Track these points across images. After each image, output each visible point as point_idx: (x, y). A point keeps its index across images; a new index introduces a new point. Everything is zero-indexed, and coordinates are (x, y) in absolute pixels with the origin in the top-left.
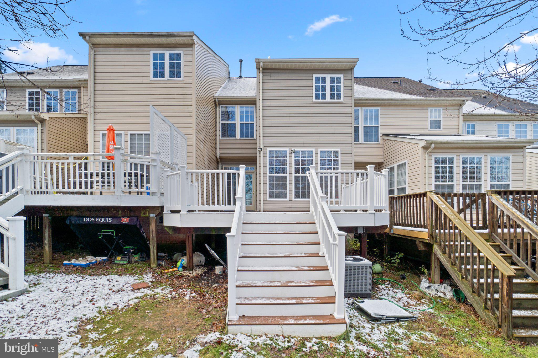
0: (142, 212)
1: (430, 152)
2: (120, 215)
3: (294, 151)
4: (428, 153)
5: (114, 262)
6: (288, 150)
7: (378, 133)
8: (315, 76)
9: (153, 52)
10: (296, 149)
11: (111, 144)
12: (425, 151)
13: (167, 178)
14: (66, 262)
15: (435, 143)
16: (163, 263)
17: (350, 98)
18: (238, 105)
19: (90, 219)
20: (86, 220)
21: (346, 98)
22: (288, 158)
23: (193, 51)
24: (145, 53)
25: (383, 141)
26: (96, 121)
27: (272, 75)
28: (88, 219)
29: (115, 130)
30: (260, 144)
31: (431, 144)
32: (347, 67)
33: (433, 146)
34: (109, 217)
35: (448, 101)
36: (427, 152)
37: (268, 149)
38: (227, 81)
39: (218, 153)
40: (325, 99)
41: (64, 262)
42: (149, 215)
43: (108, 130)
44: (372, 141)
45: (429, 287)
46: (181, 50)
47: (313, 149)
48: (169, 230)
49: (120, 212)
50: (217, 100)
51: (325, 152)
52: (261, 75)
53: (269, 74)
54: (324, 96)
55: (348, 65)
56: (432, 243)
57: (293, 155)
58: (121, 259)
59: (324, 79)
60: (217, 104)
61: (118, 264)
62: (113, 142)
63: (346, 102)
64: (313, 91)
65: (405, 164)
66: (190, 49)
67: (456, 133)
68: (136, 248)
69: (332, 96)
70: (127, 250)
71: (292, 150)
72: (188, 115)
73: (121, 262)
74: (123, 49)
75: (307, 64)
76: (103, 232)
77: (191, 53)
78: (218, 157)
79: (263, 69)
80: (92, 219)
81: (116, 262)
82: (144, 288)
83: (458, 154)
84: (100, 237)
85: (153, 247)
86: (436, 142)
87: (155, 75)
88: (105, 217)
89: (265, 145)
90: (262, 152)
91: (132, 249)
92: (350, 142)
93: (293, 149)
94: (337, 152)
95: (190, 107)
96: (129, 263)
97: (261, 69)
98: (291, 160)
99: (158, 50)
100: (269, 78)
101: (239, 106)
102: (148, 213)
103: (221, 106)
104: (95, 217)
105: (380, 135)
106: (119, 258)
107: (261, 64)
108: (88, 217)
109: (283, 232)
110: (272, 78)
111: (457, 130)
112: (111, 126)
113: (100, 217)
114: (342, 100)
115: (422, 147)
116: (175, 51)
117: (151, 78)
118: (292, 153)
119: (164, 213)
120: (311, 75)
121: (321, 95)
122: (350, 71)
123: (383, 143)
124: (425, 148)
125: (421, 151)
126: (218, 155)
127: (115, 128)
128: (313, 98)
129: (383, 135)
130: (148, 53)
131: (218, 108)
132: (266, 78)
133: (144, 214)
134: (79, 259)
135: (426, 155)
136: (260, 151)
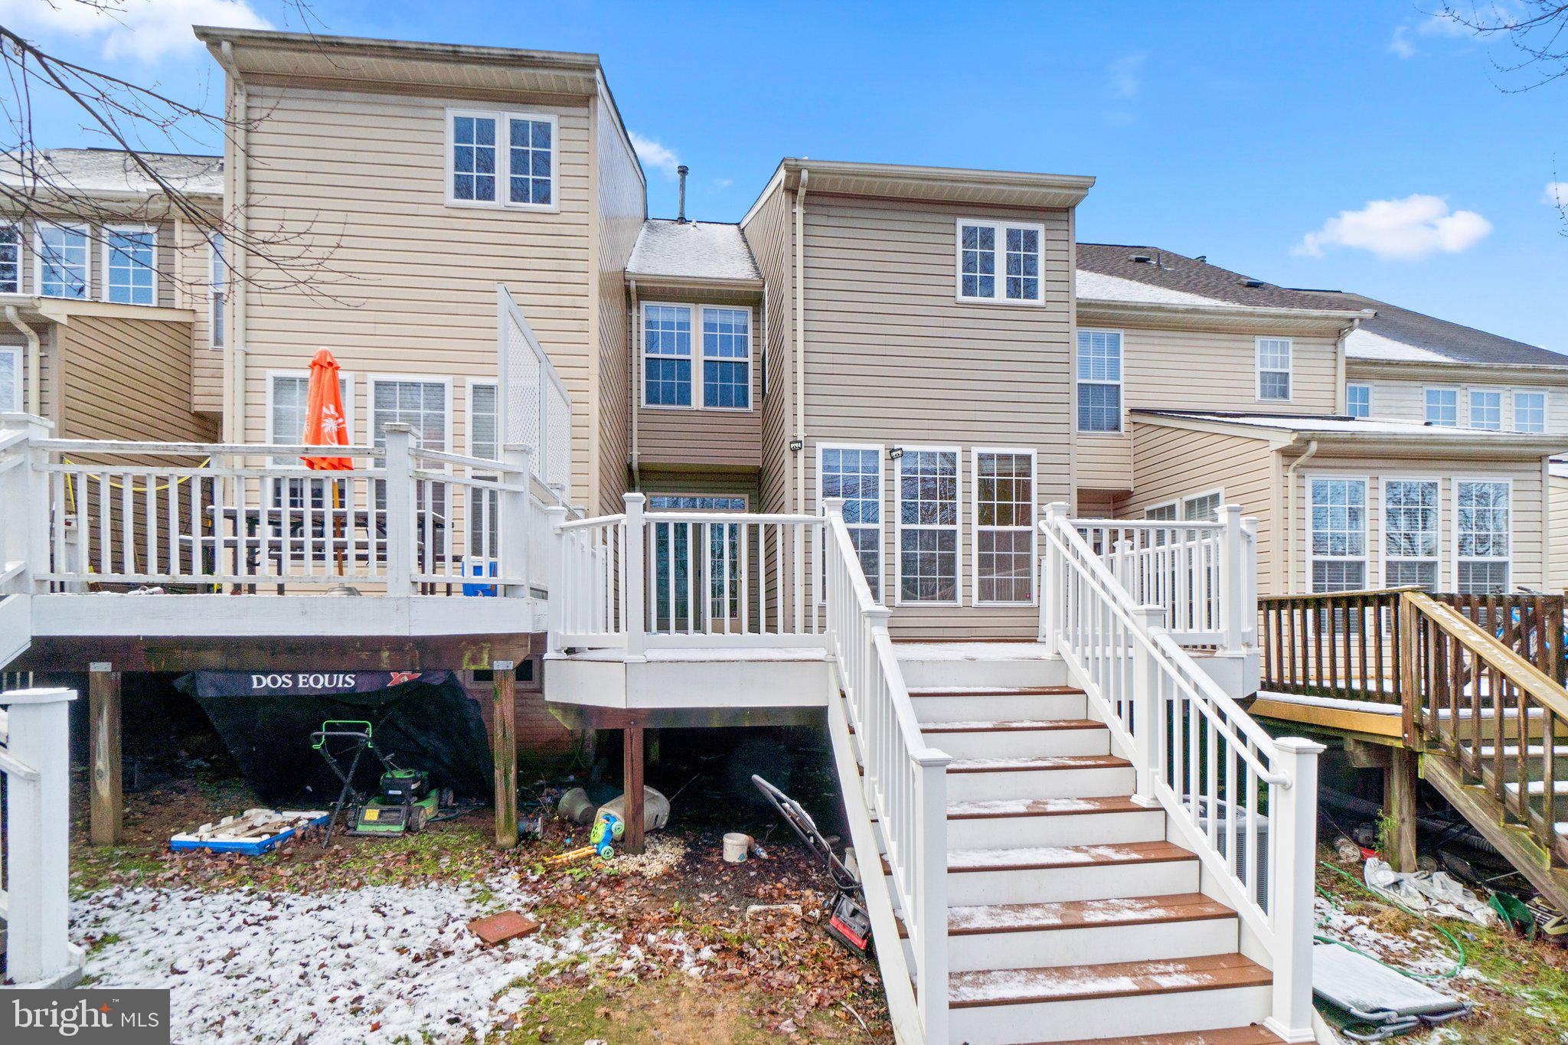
0: (467, 656)
1: (1302, 466)
2: (385, 665)
3: (900, 452)
4: (1295, 469)
5: (355, 829)
6: (880, 447)
7: (1118, 404)
8: (962, 222)
9: (455, 111)
10: (907, 448)
11: (327, 416)
12: (1286, 461)
13: (559, 536)
14: (181, 837)
15: (1321, 441)
16: (538, 829)
17: (1063, 297)
18: (697, 303)
19: (274, 681)
20: (261, 683)
21: (1054, 297)
22: (882, 475)
23: (592, 118)
24: (430, 113)
25: (1132, 428)
26: (253, 336)
27: (833, 212)
28: (267, 681)
29: (338, 368)
30: (795, 424)
31: (1308, 442)
32: (1056, 204)
33: (1314, 446)
34: (346, 673)
36: (1294, 465)
37: (821, 446)
38: (644, 230)
39: (635, 453)
40: (991, 294)
41: (174, 838)
42: (490, 664)
43: (314, 364)
44: (1102, 429)
45: (1397, 884)
46: (550, 113)
47: (957, 449)
48: (564, 717)
49: (386, 654)
50: (633, 284)
51: (991, 457)
52: (799, 210)
53: (825, 210)
54: (988, 286)
55: (1056, 197)
56: (1418, 750)
57: (898, 464)
58: (380, 816)
59: (988, 237)
60: (634, 297)
61: (374, 838)
62: (332, 407)
63: (1051, 307)
64: (955, 271)
65: (1215, 498)
66: (583, 111)
68: (425, 774)
69: (1014, 288)
70: (393, 783)
71: (893, 450)
72: (575, 325)
73: (382, 829)
74: (348, 95)
75: (944, 184)
76: (330, 727)
77: (583, 123)
78: (635, 465)
79: (808, 194)
80: (284, 681)
81: (361, 828)
82: (521, 936)
83: (1375, 473)
84: (317, 746)
85: (506, 775)
86: (1322, 438)
87: (463, 189)
88: (331, 673)
89: (816, 431)
90: (801, 454)
91: (415, 780)
92: (1063, 428)
93: (896, 447)
94: (1028, 458)
95: (580, 301)
96: (408, 829)
97: (802, 192)
98: (890, 480)
99: (474, 108)
100: (823, 221)
101: (702, 307)
102: (486, 656)
103: (644, 304)
104: (294, 673)
105: (1124, 411)
106: (372, 814)
107: (805, 175)
108: (266, 673)
110: (833, 222)
111: (1330, 403)
112: (325, 353)
113: (311, 673)
114: (1040, 301)
115: (1278, 451)
116: (531, 116)
117: (450, 198)
118: (893, 459)
119: (546, 656)
120: (949, 219)
121: (978, 281)
122: (1064, 216)
123: (1132, 435)
124: (1288, 454)
125: (1274, 461)
126: (635, 458)
127: (339, 362)
128: (955, 291)
129: (1132, 411)
130: (438, 113)
131: (635, 310)
132: (813, 220)
133: (474, 660)
135: (1290, 474)
136: (795, 451)
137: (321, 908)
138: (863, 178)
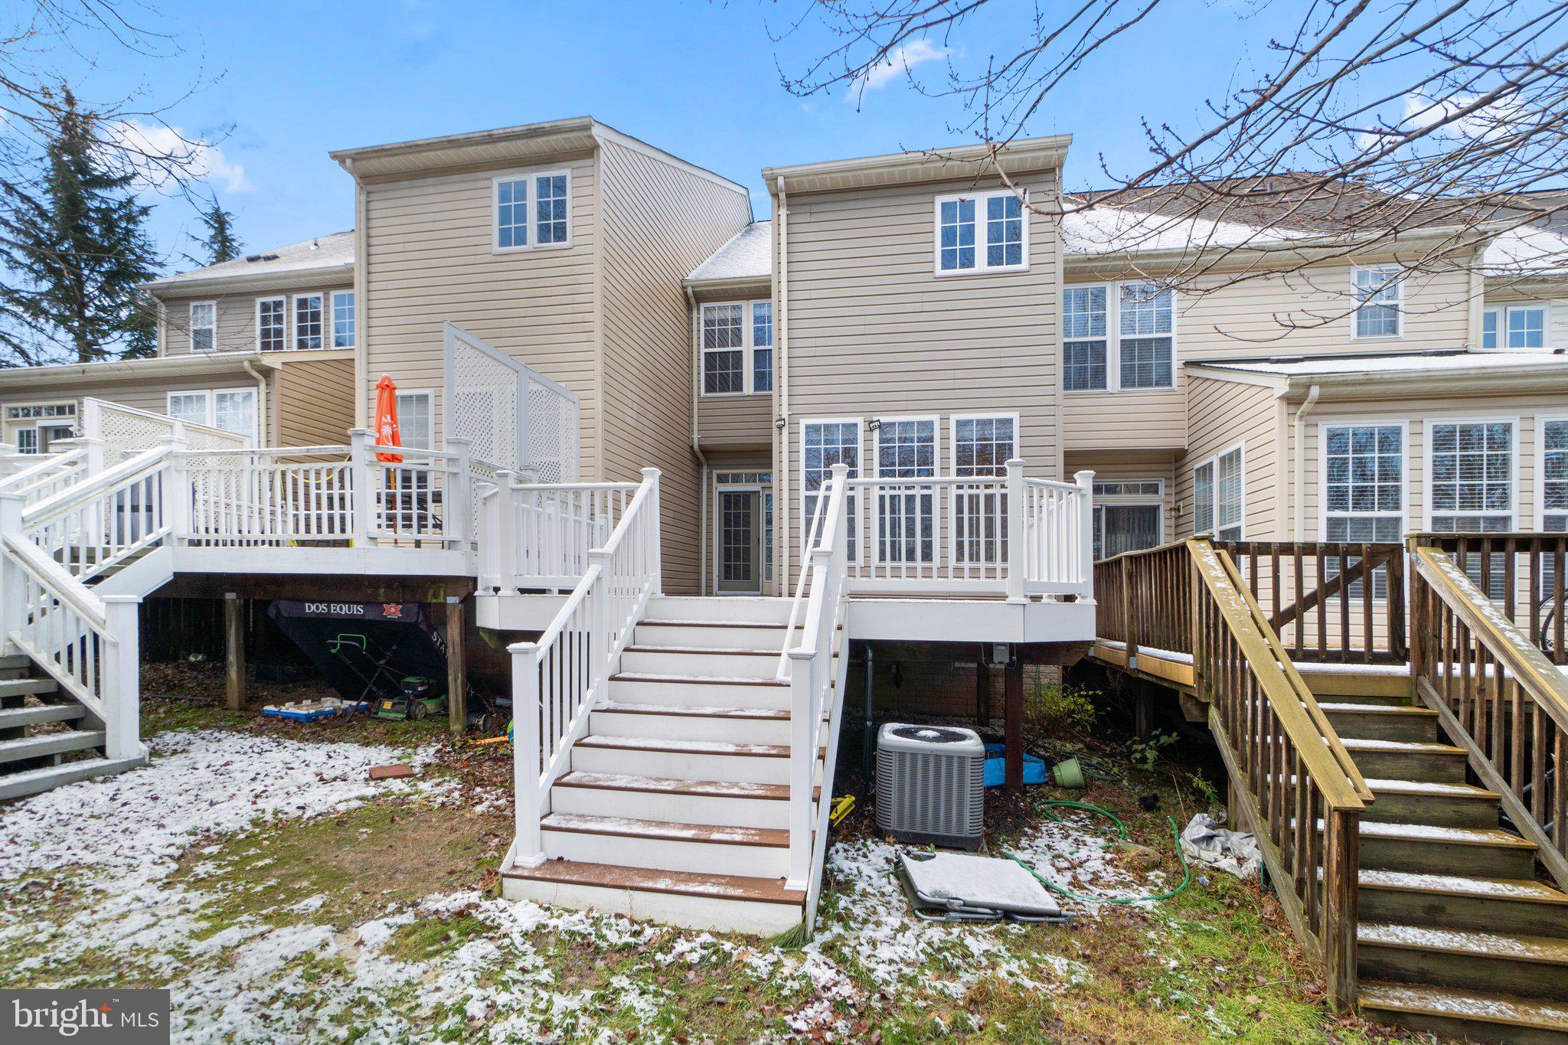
0: (431, 592)
1: (1309, 414)
2: (381, 598)
3: (877, 424)
4: (1301, 417)
5: (376, 713)
6: (859, 420)
7: (1169, 356)
8: (940, 200)
9: (498, 180)
10: (884, 419)
11: (385, 424)
12: (1292, 409)
14: (270, 708)
15: (1322, 385)
16: (481, 723)
17: (1049, 258)
18: (748, 299)
19: (317, 608)
20: (311, 608)
21: (1036, 259)
22: (860, 446)
23: (596, 167)
24: (482, 184)
25: (1187, 381)
26: (373, 367)
27: (814, 208)
28: (313, 608)
29: (395, 388)
30: (782, 407)
31: (1309, 387)
32: (1040, 165)
33: (1315, 392)
34: (358, 603)
35: (1421, 238)
36: (1299, 413)
37: (804, 422)
38: (739, 234)
39: (696, 436)
40: (971, 264)
41: (266, 708)
42: (445, 599)
43: (378, 387)
44: (1151, 385)
46: (564, 168)
47: (935, 418)
48: (490, 639)
49: (382, 590)
50: (690, 290)
51: (969, 422)
52: (783, 212)
53: (807, 209)
54: (968, 260)
55: (1040, 159)
57: (876, 434)
58: (393, 706)
59: (968, 208)
60: (693, 301)
61: (383, 720)
62: (389, 417)
63: (1036, 269)
64: (933, 247)
65: (1238, 451)
66: (589, 162)
67: (1457, 345)
68: (431, 681)
69: (994, 258)
70: (408, 685)
71: (872, 422)
72: (583, 337)
73: (392, 715)
74: (430, 181)
75: (915, 166)
76: (343, 638)
77: (589, 171)
78: (696, 447)
79: (788, 196)
80: (323, 608)
81: (380, 714)
82: (395, 777)
83: (1416, 416)
84: (333, 651)
85: (456, 679)
86: (1324, 381)
87: (505, 240)
88: (350, 603)
89: (796, 409)
90: (785, 431)
91: (422, 684)
92: (1049, 390)
93: (875, 419)
94: (1010, 421)
95: (587, 317)
96: (409, 717)
97: (782, 196)
98: (868, 450)
99: (512, 174)
100: (806, 218)
101: (752, 302)
102: (442, 593)
103: (703, 306)
104: (329, 602)
105: (1176, 364)
106: (387, 705)
107: (781, 181)
108: (313, 602)
109: (735, 650)
110: (815, 218)
111: (1461, 334)
112: (386, 378)
113: (338, 602)
114: (1024, 265)
115: (1281, 398)
116: (552, 173)
117: (497, 249)
118: (871, 430)
119: (476, 593)
120: (927, 198)
121: (958, 254)
122: (1050, 177)
123: (1186, 390)
124: (1293, 400)
125: (1278, 409)
126: (696, 441)
127: (396, 383)
128: (934, 267)
129: (1189, 364)
130: (487, 183)
131: (695, 312)
132: (796, 219)
133: (435, 596)
134: (305, 702)
135: (1296, 423)
136: (780, 428)
137: (299, 749)
138: (860, 172)
